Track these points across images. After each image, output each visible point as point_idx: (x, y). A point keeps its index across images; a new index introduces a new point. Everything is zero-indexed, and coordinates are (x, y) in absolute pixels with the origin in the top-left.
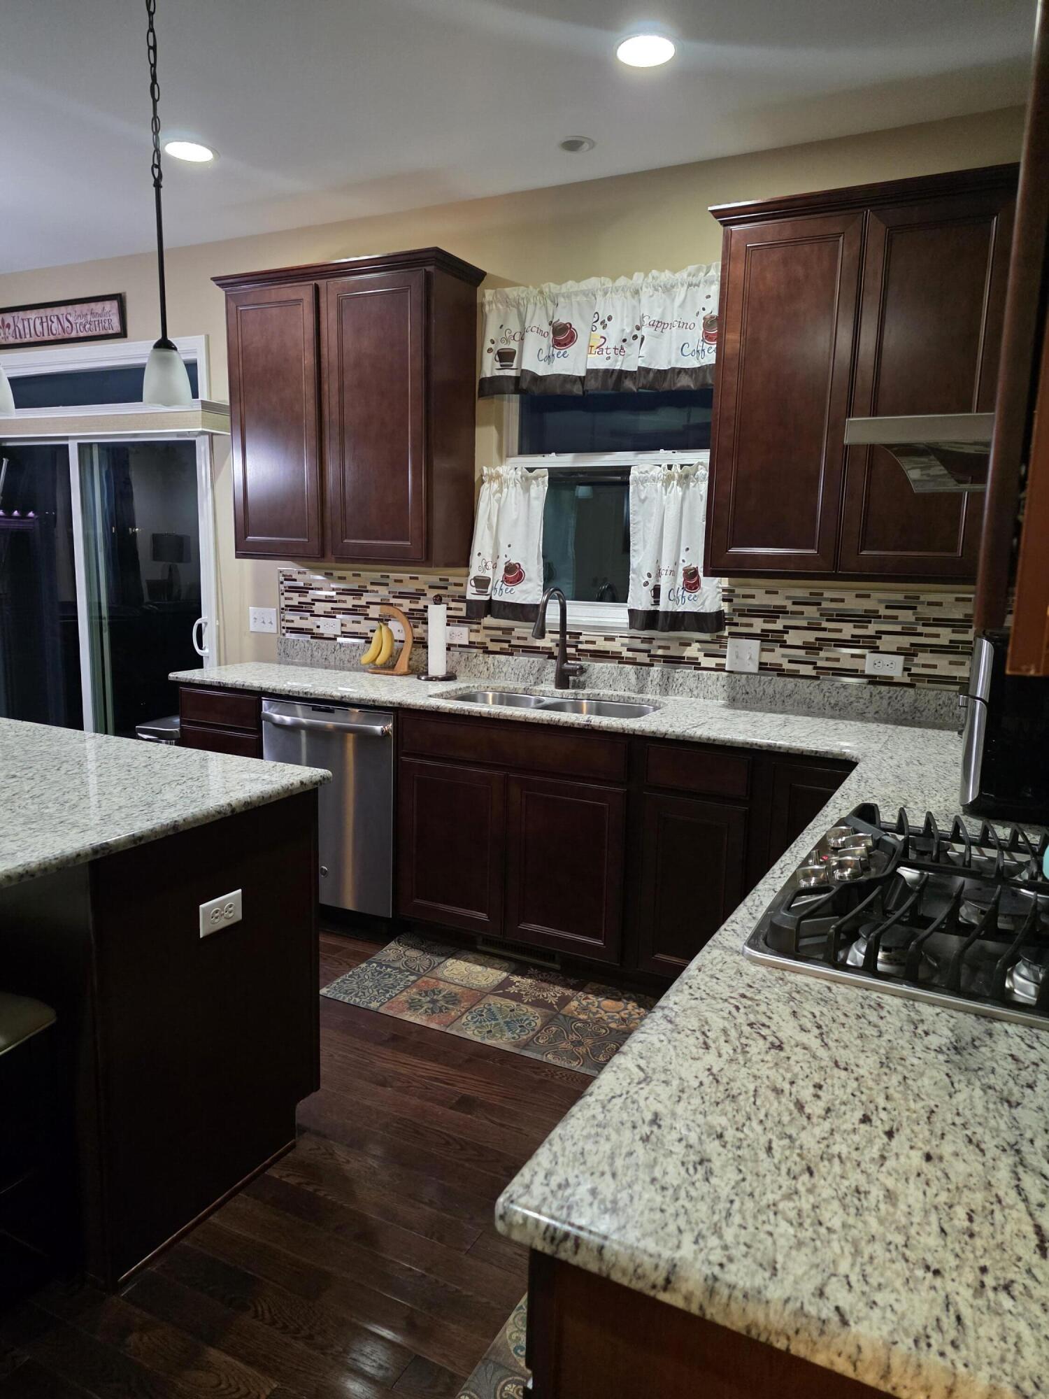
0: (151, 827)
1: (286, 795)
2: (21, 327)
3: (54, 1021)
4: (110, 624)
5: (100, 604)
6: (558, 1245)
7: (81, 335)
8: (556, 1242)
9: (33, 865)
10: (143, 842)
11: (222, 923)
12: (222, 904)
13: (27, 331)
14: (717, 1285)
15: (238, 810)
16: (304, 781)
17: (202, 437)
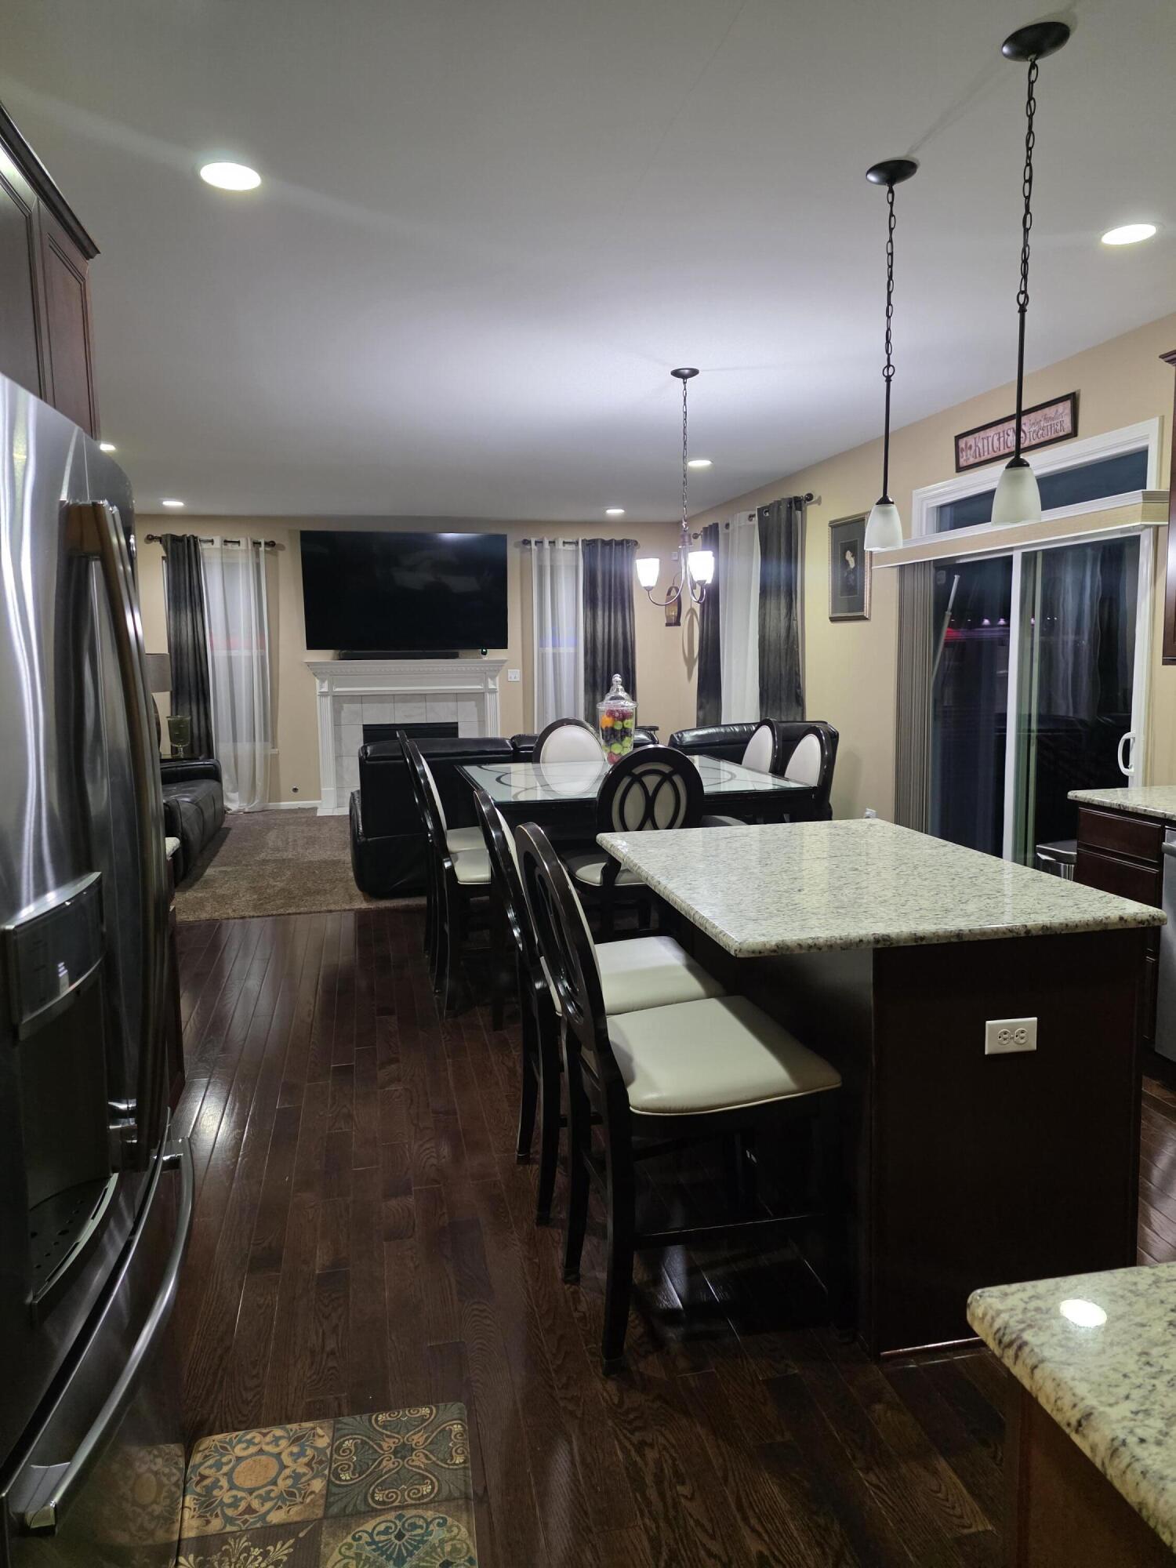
0: (934, 931)
1: (1098, 929)
2: (981, 447)
3: (838, 1085)
4: (1038, 737)
5: (1030, 716)
6: (1003, 1350)
7: (1034, 443)
8: (1002, 1346)
9: (821, 940)
10: (924, 943)
11: (1011, 1047)
12: (1013, 1027)
13: (986, 449)
14: (1122, 1449)
15: (1034, 932)
16: (1125, 917)
17: (1147, 530)
